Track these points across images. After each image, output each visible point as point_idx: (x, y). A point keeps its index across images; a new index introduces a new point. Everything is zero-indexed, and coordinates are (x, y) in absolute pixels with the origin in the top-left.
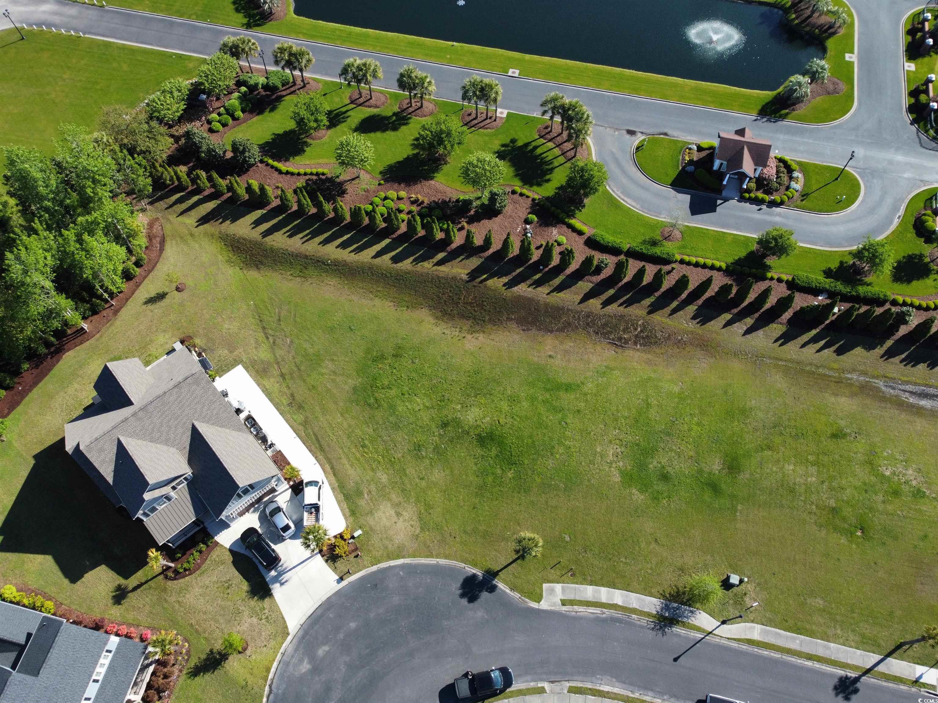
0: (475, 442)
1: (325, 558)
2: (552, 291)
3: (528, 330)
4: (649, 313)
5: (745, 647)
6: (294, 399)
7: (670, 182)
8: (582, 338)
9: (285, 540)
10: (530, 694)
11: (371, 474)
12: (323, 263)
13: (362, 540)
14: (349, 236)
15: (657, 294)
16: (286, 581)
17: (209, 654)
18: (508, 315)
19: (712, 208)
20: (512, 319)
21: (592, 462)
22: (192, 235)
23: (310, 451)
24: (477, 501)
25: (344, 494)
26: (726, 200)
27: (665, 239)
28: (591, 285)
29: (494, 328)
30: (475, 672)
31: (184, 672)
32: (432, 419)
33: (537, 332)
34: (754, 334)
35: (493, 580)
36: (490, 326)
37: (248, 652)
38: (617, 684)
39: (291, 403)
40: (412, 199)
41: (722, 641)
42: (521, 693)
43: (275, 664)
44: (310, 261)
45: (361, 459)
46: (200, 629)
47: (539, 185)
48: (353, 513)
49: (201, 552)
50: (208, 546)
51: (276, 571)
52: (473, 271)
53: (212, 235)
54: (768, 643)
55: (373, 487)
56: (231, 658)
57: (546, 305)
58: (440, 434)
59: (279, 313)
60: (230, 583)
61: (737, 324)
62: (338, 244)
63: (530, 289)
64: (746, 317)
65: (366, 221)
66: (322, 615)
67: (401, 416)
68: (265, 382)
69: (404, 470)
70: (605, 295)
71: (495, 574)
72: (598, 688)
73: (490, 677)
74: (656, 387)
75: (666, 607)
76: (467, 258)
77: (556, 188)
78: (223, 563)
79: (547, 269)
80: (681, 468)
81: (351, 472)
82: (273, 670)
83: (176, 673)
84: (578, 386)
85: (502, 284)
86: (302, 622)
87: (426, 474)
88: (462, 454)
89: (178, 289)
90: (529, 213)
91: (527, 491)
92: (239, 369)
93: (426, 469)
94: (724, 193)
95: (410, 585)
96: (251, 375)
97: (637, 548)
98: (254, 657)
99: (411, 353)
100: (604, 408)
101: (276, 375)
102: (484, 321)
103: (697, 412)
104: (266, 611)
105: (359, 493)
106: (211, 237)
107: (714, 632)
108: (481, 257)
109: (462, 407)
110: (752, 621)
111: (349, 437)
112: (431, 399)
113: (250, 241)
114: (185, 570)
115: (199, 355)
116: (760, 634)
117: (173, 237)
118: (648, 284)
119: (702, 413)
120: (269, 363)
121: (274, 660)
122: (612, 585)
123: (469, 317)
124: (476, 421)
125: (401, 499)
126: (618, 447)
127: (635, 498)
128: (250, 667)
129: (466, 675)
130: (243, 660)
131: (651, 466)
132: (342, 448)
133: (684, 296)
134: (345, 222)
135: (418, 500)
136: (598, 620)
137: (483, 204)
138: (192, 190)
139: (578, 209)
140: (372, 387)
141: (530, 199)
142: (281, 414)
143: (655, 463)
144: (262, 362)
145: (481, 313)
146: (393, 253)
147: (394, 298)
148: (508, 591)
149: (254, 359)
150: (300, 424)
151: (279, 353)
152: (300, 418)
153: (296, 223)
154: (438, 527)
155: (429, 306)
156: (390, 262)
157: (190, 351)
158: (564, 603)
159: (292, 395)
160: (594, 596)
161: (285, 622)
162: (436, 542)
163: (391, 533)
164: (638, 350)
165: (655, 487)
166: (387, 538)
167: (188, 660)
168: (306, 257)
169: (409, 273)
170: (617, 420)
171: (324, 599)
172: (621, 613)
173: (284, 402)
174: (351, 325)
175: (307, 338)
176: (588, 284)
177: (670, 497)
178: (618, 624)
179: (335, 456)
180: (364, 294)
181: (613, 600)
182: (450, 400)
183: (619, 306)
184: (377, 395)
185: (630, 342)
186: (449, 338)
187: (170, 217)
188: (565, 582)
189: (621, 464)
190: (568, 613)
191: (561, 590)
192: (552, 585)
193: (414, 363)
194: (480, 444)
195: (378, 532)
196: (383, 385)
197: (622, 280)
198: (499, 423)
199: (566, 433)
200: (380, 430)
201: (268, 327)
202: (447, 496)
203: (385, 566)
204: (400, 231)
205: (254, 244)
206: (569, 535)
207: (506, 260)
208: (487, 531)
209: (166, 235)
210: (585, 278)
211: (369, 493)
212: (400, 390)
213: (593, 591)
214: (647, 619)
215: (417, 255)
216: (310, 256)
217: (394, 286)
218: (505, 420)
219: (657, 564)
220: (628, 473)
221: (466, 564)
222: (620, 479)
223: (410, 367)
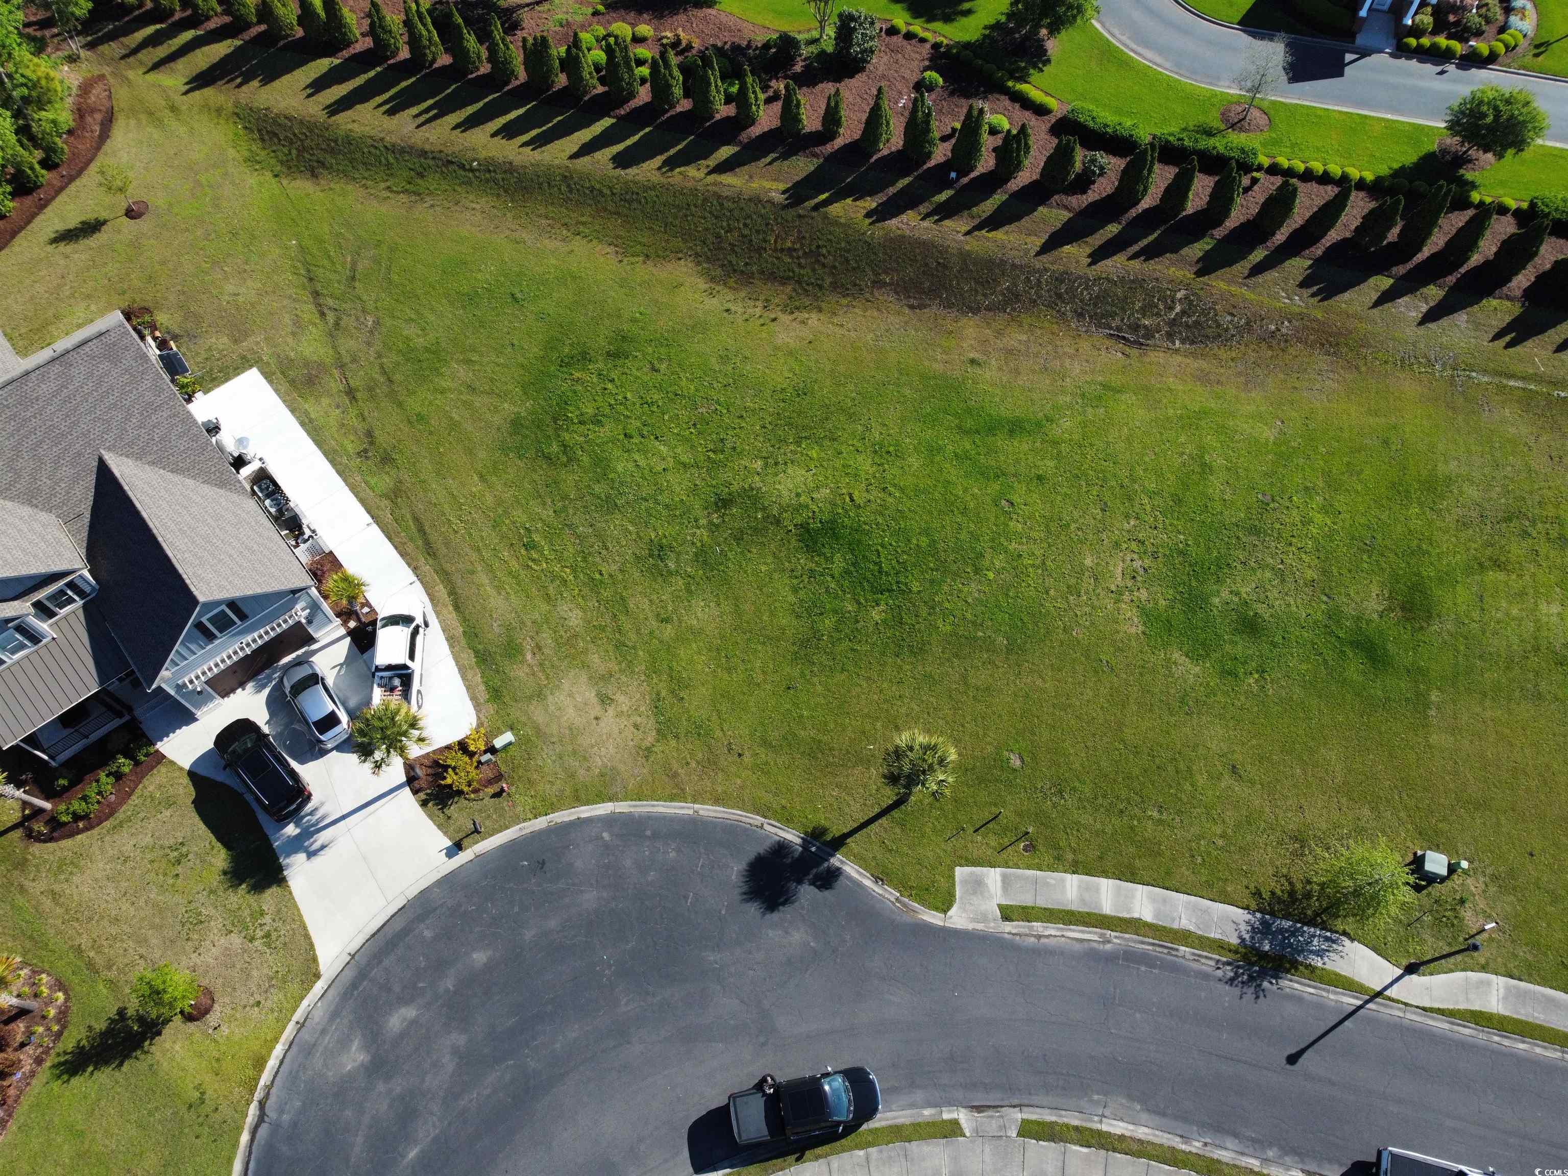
0: (793, 542)
1: (422, 796)
2: (978, 228)
3: (921, 307)
4: (1200, 273)
5: (1467, 1032)
6: (372, 443)
7: (1239, 17)
8: (1047, 325)
9: (327, 752)
10: (921, 1138)
11: (545, 607)
12: (462, 167)
13: (513, 758)
14: (521, 111)
15: (1219, 233)
16: (323, 847)
17: (112, 1021)
18: (877, 274)
19: (1335, 69)
20: (885, 284)
21: (1073, 590)
22: (173, 109)
23: (403, 554)
24: (795, 672)
25: (476, 652)
26: (1364, 53)
27: (1233, 126)
28: (1066, 215)
29: (844, 301)
30: (781, 1078)
31: (48, 1064)
32: (694, 490)
33: (942, 312)
34: (1445, 322)
35: (833, 855)
36: (833, 298)
37: (212, 1019)
38: (1144, 1116)
39: (365, 451)
40: (665, 41)
41: (1409, 1016)
42: (897, 1134)
43: (279, 1050)
44: (431, 162)
45: (523, 573)
46: (99, 961)
47: (948, 19)
48: (496, 694)
49: (118, 776)
50: (137, 763)
51: (297, 825)
52: (797, 185)
53: (219, 111)
54: (1527, 1023)
55: (547, 638)
56: (167, 1031)
57: (965, 256)
58: (711, 523)
59: (354, 264)
60: (184, 849)
61: (1406, 298)
62: (495, 128)
63: (926, 224)
64: (1425, 284)
65: (561, 80)
66: (406, 931)
67: (621, 483)
68: (310, 406)
69: (622, 598)
70: (1097, 236)
71: (839, 843)
72: (1097, 1126)
73: (820, 1090)
74: (1221, 429)
75: (1264, 930)
76: (785, 156)
77: (985, 28)
78: (170, 803)
79: (965, 180)
80: (1289, 605)
81: (496, 602)
82: (272, 1063)
83: (27, 1065)
84: (1039, 425)
85: (864, 212)
86: (354, 947)
87: (675, 610)
88: (763, 568)
89: (131, 214)
90: (926, 69)
91: (919, 651)
92: (254, 378)
93: (676, 598)
94: (1360, 40)
95: (628, 863)
96: (277, 391)
97: (1187, 787)
98: (225, 1030)
99: (650, 350)
100: (1103, 471)
101: (335, 391)
102: (821, 287)
103: (1321, 484)
104: (267, 919)
105: (512, 650)
106: (214, 114)
107: (1388, 993)
108: (815, 155)
109: (766, 465)
110: (1484, 968)
111: (496, 525)
112: (692, 447)
113: (301, 122)
114: (77, 817)
115: (162, 344)
116: (1505, 998)
117: (133, 112)
118: (1197, 214)
119: (1334, 485)
120: (321, 366)
121: (276, 1040)
122: (1128, 874)
123: (789, 278)
124: (798, 495)
125: (614, 666)
126: (1136, 556)
127: (1177, 671)
128: (215, 1054)
129: (760, 1086)
130: (198, 1036)
131: (1216, 601)
132: (478, 550)
133: (1281, 236)
134: (514, 83)
135: (653, 670)
136: (1093, 956)
137: (823, 53)
138: (181, 19)
139: (1035, 66)
140: (555, 420)
141: (928, 46)
142: (339, 473)
143: (1225, 594)
144: (307, 364)
145: (814, 270)
146: (620, 147)
147: (618, 237)
148: (868, 883)
149: (287, 357)
150: (386, 496)
151: (348, 345)
152: (384, 481)
153: (404, 84)
154: (700, 731)
155: (697, 255)
156: (612, 165)
157: (142, 338)
158: (1007, 914)
159: (369, 434)
160: (1083, 901)
161: (312, 945)
162: (693, 764)
163: (585, 741)
164: (1177, 351)
165: (1228, 648)
166: (574, 752)
167: (59, 1034)
168: (424, 153)
169: (653, 188)
170: (1130, 499)
171: (412, 893)
172: (1151, 940)
173: (350, 448)
174: (516, 291)
175: (413, 316)
176: (1060, 211)
177: (1263, 672)
178: (1143, 968)
179: (461, 566)
180: (549, 229)
181: (1129, 910)
182: (739, 450)
183: (1130, 259)
184: (567, 436)
185: (1157, 335)
186: (740, 321)
187: (131, 74)
188: (1011, 864)
189: (1144, 594)
190: (1018, 938)
191: (999, 884)
192: (978, 870)
193: (657, 371)
194: (807, 546)
195: (554, 740)
196: (582, 415)
197: (1137, 204)
198: (852, 500)
199: (1011, 524)
200: (571, 511)
201: (325, 292)
202: (724, 660)
203: (566, 819)
204: (636, 100)
205: (310, 127)
206: (1020, 754)
207: (872, 160)
208: (820, 741)
209: (116, 109)
210: (1053, 200)
211: (536, 651)
212: (620, 427)
213: (1079, 887)
214: (1217, 957)
215: (672, 152)
216: (433, 152)
217: (618, 213)
218: (865, 495)
219: (1238, 826)
220: (1160, 616)
221: (765, 817)
222: (1141, 628)
223: (645, 378)
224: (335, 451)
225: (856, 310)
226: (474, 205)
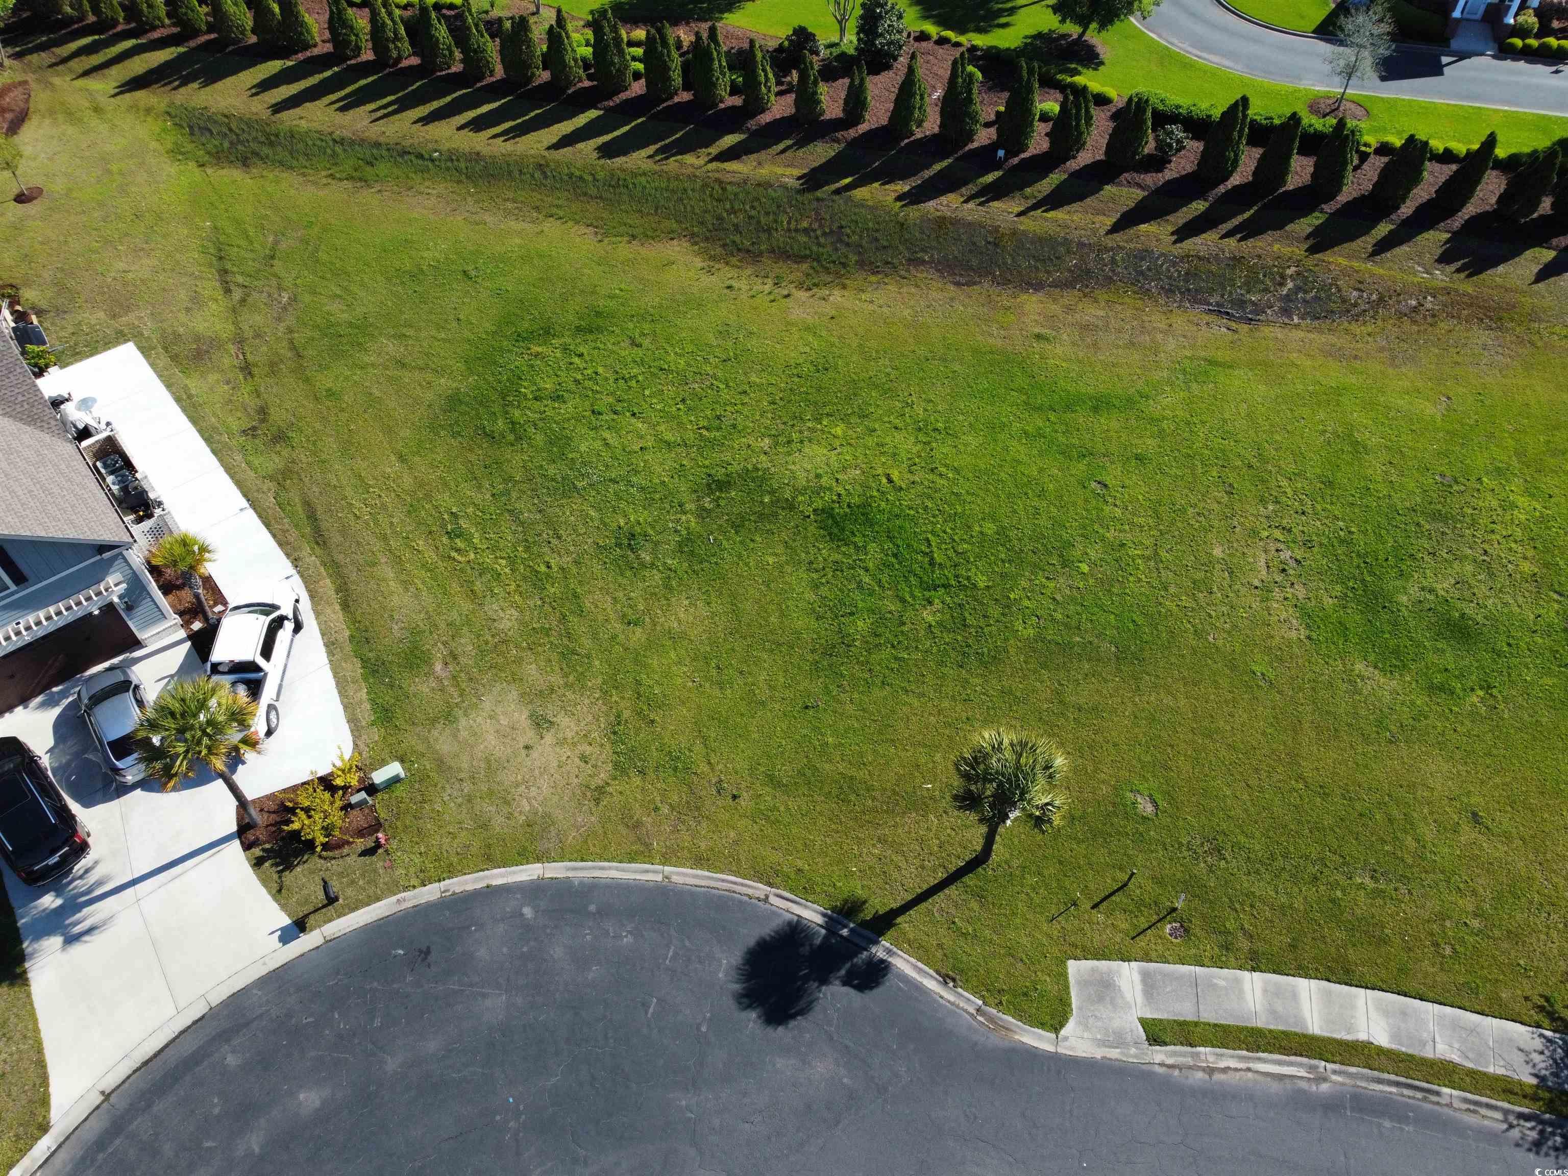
0: (812, 529)
1: (257, 852)
3: (970, 284)
4: (1313, 250)
6: (264, 420)
7: (1313, 27)
8: (1127, 300)
9: (127, 790)
11: (466, 606)
12: (420, 156)
13: (399, 800)
14: (494, 105)
15: (1330, 208)
16: (93, 930)
18: (913, 253)
19: (1432, 70)
20: (923, 262)
21: (1202, 585)
22: (97, 109)
23: (282, 544)
24: (816, 687)
25: (365, 662)
26: (1462, 56)
27: (1324, 116)
28: (1139, 194)
29: (873, 279)
32: (680, 471)
33: (995, 290)
35: (876, 942)
36: (860, 276)
39: (254, 428)
44: (384, 153)
45: (442, 566)
47: (984, 30)
48: (385, 715)
51: (60, 892)
52: (814, 170)
53: (148, 110)
55: (466, 645)
57: (1020, 236)
58: (701, 508)
62: (463, 122)
63: (971, 205)
65: (543, 76)
67: (584, 464)
68: (194, 384)
69: (576, 596)
70: (1179, 214)
71: (883, 923)
76: (800, 143)
81: (400, 599)
84: (1130, 400)
85: (894, 195)
86: (111, 1081)
87: (648, 611)
88: (771, 560)
89: (21, 198)
91: (991, 660)
92: (128, 352)
93: (648, 595)
94: (1455, 44)
95: (558, 952)
96: (153, 365)
99: (631, 325)
100: (1222, 450)
101: (226, 366)
102: (844, 265)
103: (1516, 464)
105: (416, 659)
106: (142, 113)
108: (837, 141)
109: (776, 443)
111: (411, 511)
112: (680, 424)
113: (240, 119)
117: (50, 112)
118: (1301, 189)
120: (215, 341)
122: (1341, 971)
123: (804, 257)
124: (818, 476)
125: (557, 679)
126: (1282, 546)
127: (1367, 686)
131: (1404, 599)
132: (385, 538)
133: (1407, 210)
134: (489, 80)
135: (612, 683)
136: (1302, 1102)
137: (843, 55)
138: (123, 31)
139: (1087, 66)
140: (504, 395)
141: (963, 48)
142: (214, 452)
144: (198, 338)
145: (836, 249)
146: (606, 137)
147: (597, 219)
148: (932, 984)
149: (174, 332)
151: (253, 320)
152: (273, 462)
153: (363, 82)
154: (677, 764)
155: (693, 235)
156: (595, 155)
158: (1156, 1033)
159: (263, 411)
160: (1273, 1012)
161: (44, 1078)
162: (666, 810)
163: (507, 778)
164: (1297, 326)
165: (1432, 657)
166: (491, 793)
168: (377, 145)
169: (644, 174)
171: (218, 996)
172: (1393, 1077)
173: (235, 425)
174: (470, 268)
175: (338, 292)
176: (1132, 190)
177: (1489, 687)
178: (1387, 1124)
179: (360, 558)
180: (516, 212)
181: (1349, 1029)
182: (740, 428)
183: (1223, 237)
184: (517, 413)
185: (1269, 311)
186: (744, 297)
187: (57, 81)
188: (1153, 955)
189: (1301, 592)
190: (1176, 1073)
191: (1139, 987)
192: (1103, 964)
193: (639, 346)
194: (830, 534)
195: (462, 775)
196: (539, 390)
197: (1227, 179)
198: (890, 481)
199: (1107, 509)
200: (514, 495)
201: (235, 269)
202: (714, 672)
203: (470, 887)
204: (627, 93)
205: (249, 123)
206: (1150, 796)
207: (903, 144)
208: (852, 778)
209: (31, 110)
210: (1122, 178)
211: (449, 660)
212: (587, 403)
213: (1265, 991)
214: (1506, 1105)
215: (667, 141)
216: (387, 144)
217: (601, 198)
218: (909, 476)
219: (1498, 898)
220: (1328, 617)
221: (770, 885)
222: (1303, 633)
223: (623, 353)
224: (214, 428)
225: (889, 287)
226: (427, 191)
